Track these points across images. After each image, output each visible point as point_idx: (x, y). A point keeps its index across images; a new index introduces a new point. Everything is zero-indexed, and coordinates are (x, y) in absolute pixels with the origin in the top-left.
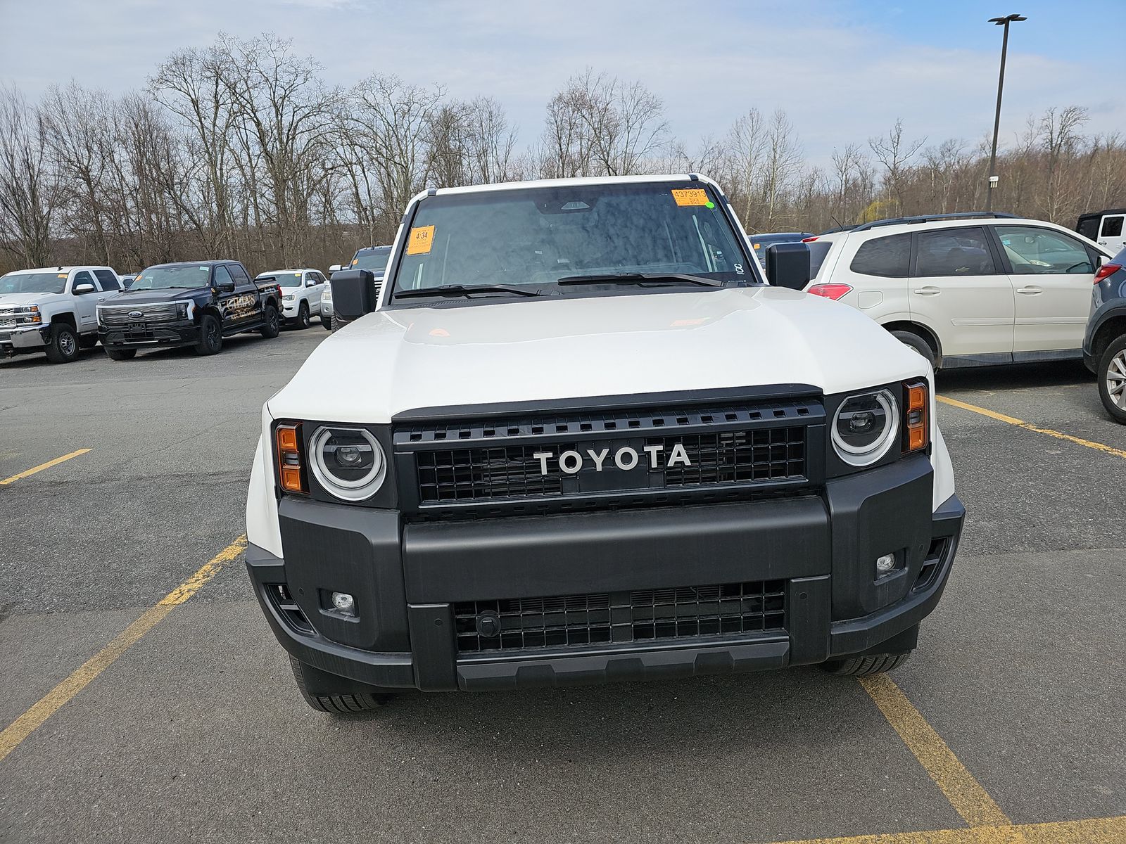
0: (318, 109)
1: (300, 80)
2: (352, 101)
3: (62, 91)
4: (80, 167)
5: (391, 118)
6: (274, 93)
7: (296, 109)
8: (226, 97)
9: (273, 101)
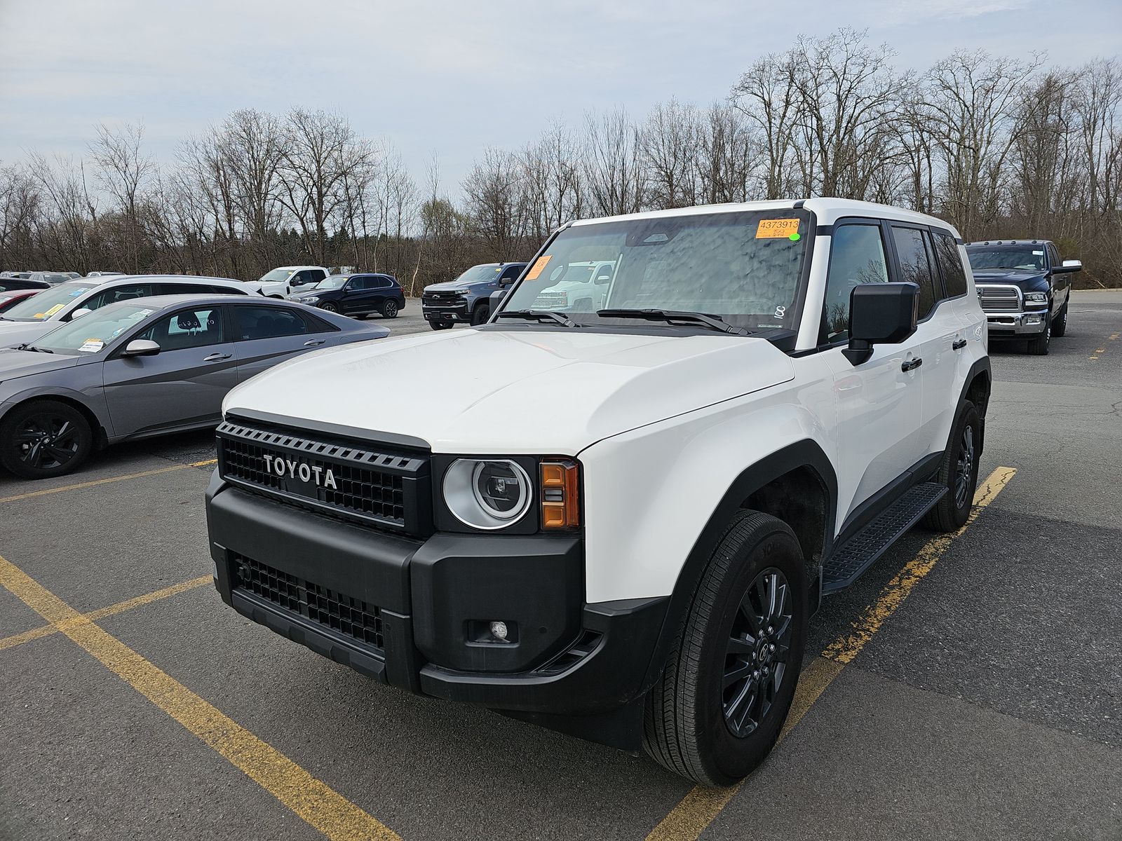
0: (882, 98)
1: (868, 70)
2: (926, 83)
3: (663, 108)
4: (667, 172)
5: (968, 98)
6: (840, 87)
7: (859, 99)
8: (796, 96)
9: (839, 96)
